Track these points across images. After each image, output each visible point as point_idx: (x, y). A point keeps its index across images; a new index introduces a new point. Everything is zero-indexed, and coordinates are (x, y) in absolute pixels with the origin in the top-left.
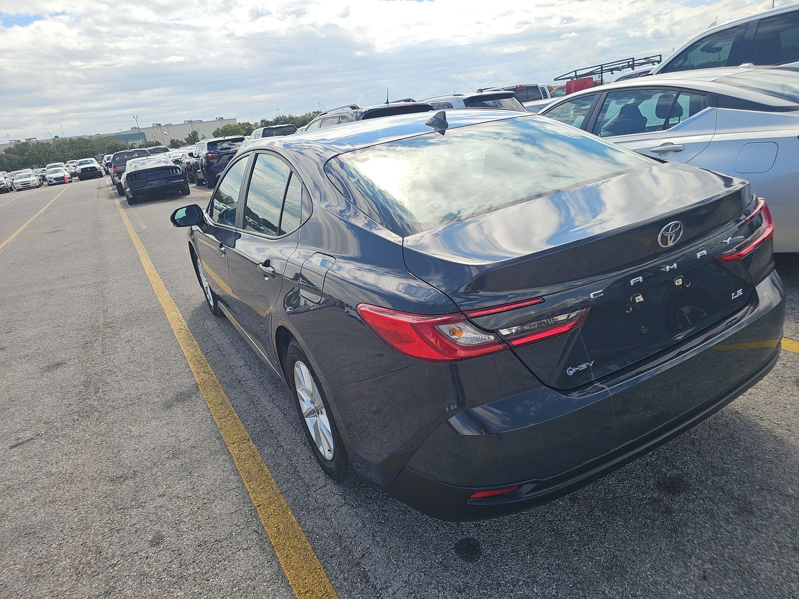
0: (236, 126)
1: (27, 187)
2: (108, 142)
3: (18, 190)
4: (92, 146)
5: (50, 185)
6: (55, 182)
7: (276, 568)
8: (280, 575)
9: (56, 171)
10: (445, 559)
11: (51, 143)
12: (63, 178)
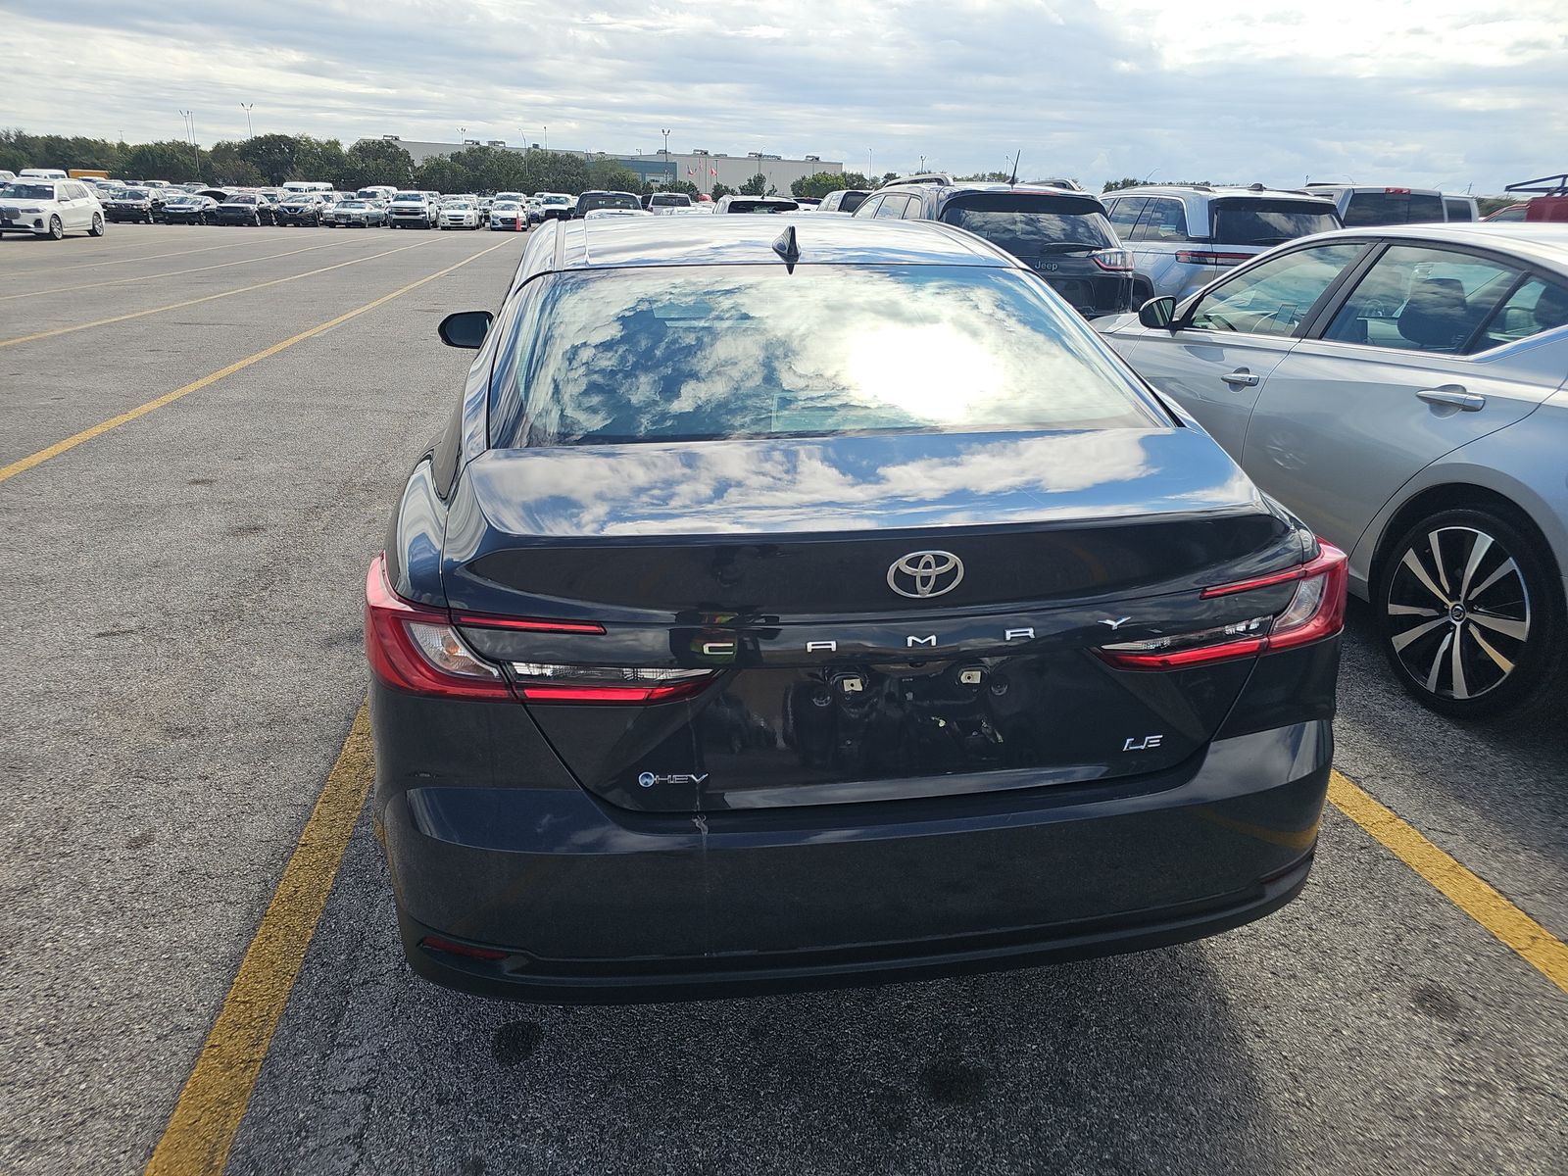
0: (837, 178)
1: (457, 225)
2: (611, 170)
3: (443, 228)
4: (585, 173)
5: (493, 229)
6: (500, 225)
7: (240, 948)
8: (234, 963)
9: (508, 207)
10: (470, 1041)
11: (523, 155)
12: (514, 221)
